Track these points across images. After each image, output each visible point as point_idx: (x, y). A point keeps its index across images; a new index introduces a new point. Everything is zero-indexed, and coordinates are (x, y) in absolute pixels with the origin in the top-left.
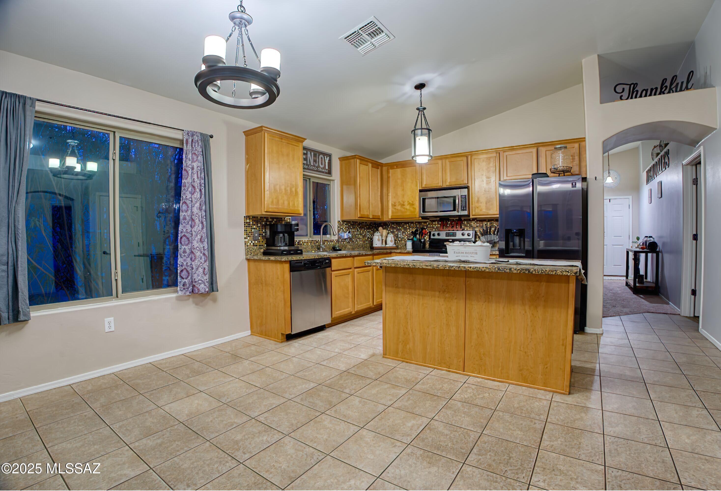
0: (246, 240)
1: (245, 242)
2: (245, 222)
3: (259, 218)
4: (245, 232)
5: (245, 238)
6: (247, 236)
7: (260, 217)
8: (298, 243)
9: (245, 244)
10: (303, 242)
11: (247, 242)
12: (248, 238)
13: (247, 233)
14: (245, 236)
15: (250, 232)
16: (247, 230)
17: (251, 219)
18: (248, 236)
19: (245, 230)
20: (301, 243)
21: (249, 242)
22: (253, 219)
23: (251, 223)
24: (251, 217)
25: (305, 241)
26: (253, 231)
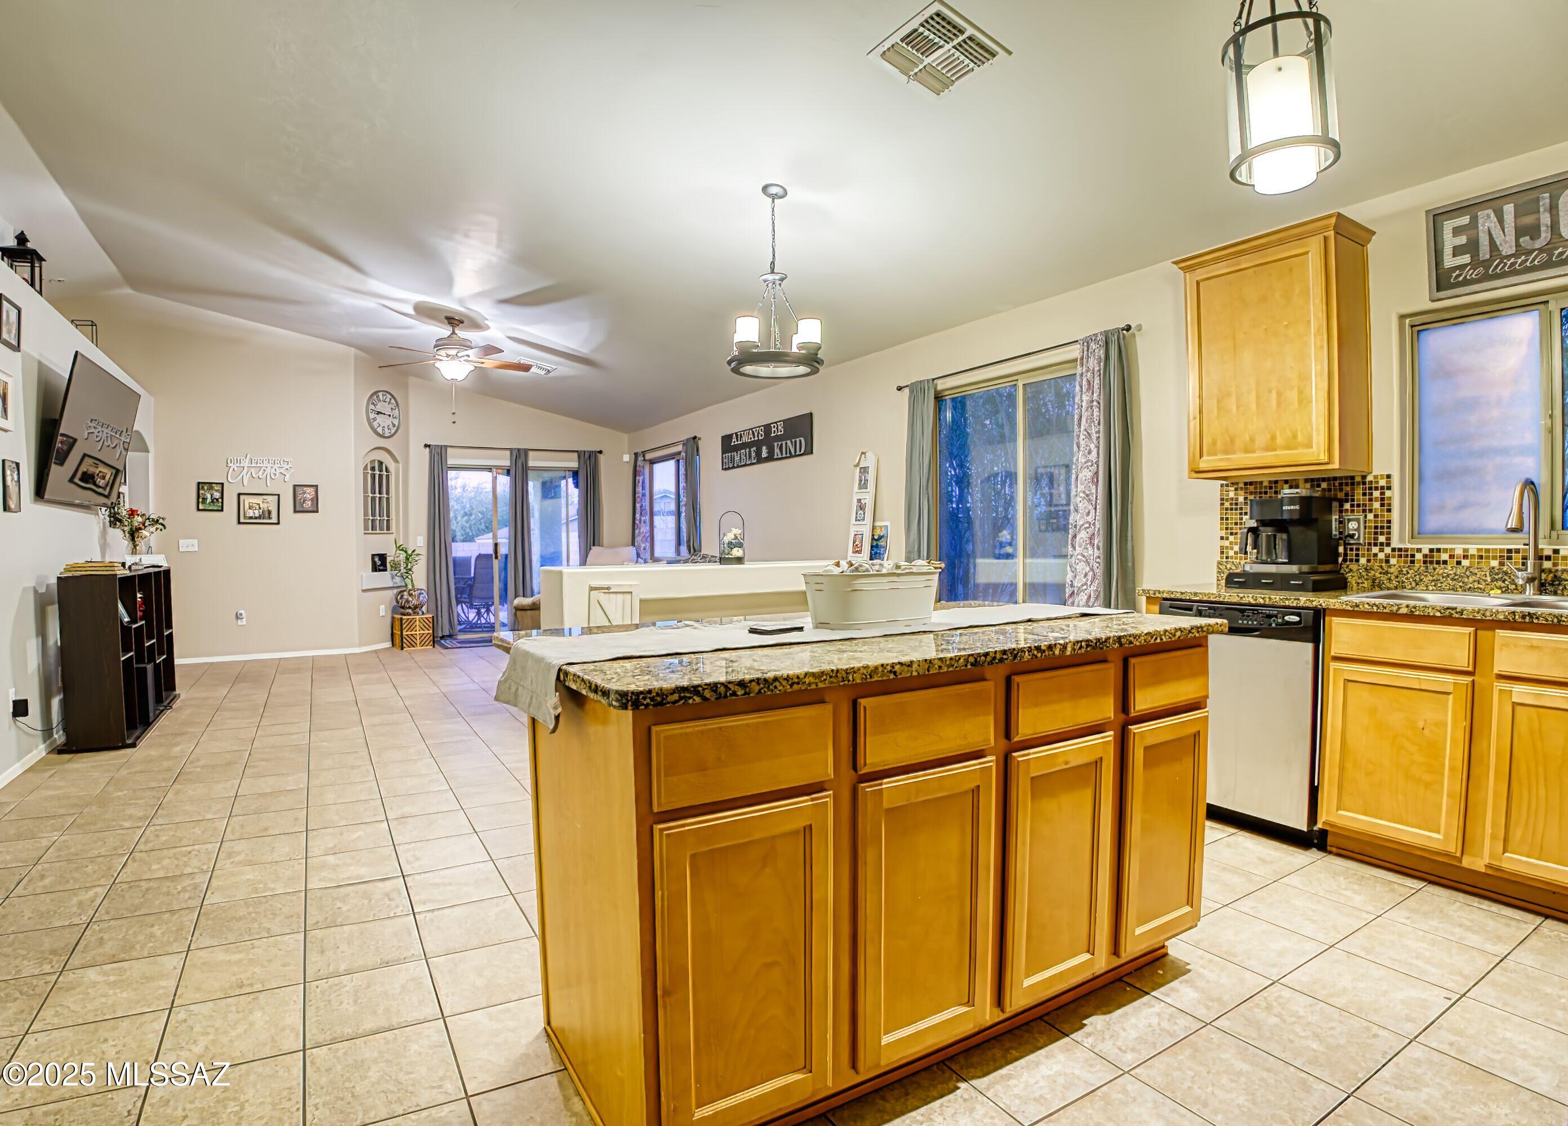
0: (1226, 543)
1: (1222, 547)
2: (1222, 499)
3: (1266, 484)
4: (1222, 524)
5: (1222, 538)
6: (1226, 533)
7: (1270, 482)
8: (1425, 556)
9: (1222, 553)
10: (1452, 557)
11: (1227, 548)
12: (1232, 538)
13: (1227, 524)
14: (1223, 533)
15: (1236, 524)
16: (1227, 519)
17: (1241, 488)
18: (1232, 534)
19: (1222, 519)
20: (1445, 556)
21: (1232, 549)
22: (1246, 489)
23: (1241, 499)
24: (1242, 485)
25: (1466, 550)
26: (1244, 520)
